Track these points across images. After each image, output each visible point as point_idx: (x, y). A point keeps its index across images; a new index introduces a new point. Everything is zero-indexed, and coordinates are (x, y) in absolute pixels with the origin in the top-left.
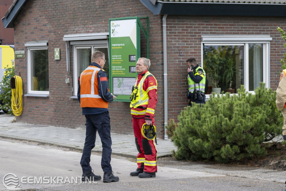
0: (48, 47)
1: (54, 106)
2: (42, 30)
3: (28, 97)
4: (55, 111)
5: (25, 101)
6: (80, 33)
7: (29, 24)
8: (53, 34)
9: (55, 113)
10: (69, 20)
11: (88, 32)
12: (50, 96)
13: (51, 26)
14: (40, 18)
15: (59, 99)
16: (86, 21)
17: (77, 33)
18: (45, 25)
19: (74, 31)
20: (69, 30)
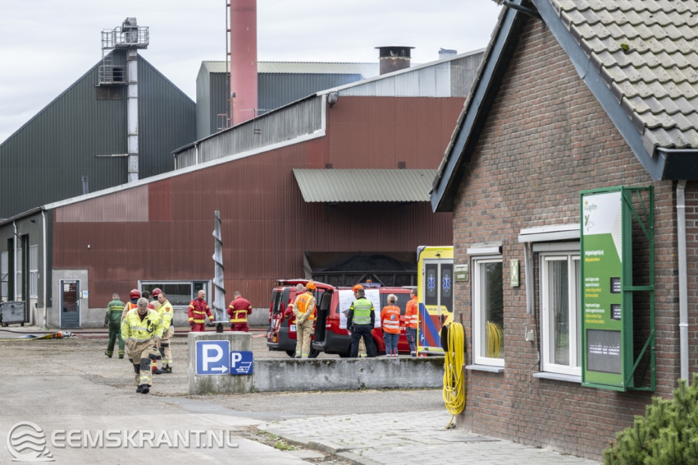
0: (501, 257)
1: (511, 393)
2: (493, 217)
3: (473, 371)
4: (513, 407)
5: (469, 380)
6: (550, 224)
7: (475, 204)
8: (509, 225)
9: (513, 410)
10: (533, 194)
11: (561, 222)
12: (506, 371)
13: (506, 209)
14: (490, 189)
15: (518, 378)
16: (558, 196)
17: (544, 224)
18: (497, 206)
19: (540, 219)
20: (533, 217)
